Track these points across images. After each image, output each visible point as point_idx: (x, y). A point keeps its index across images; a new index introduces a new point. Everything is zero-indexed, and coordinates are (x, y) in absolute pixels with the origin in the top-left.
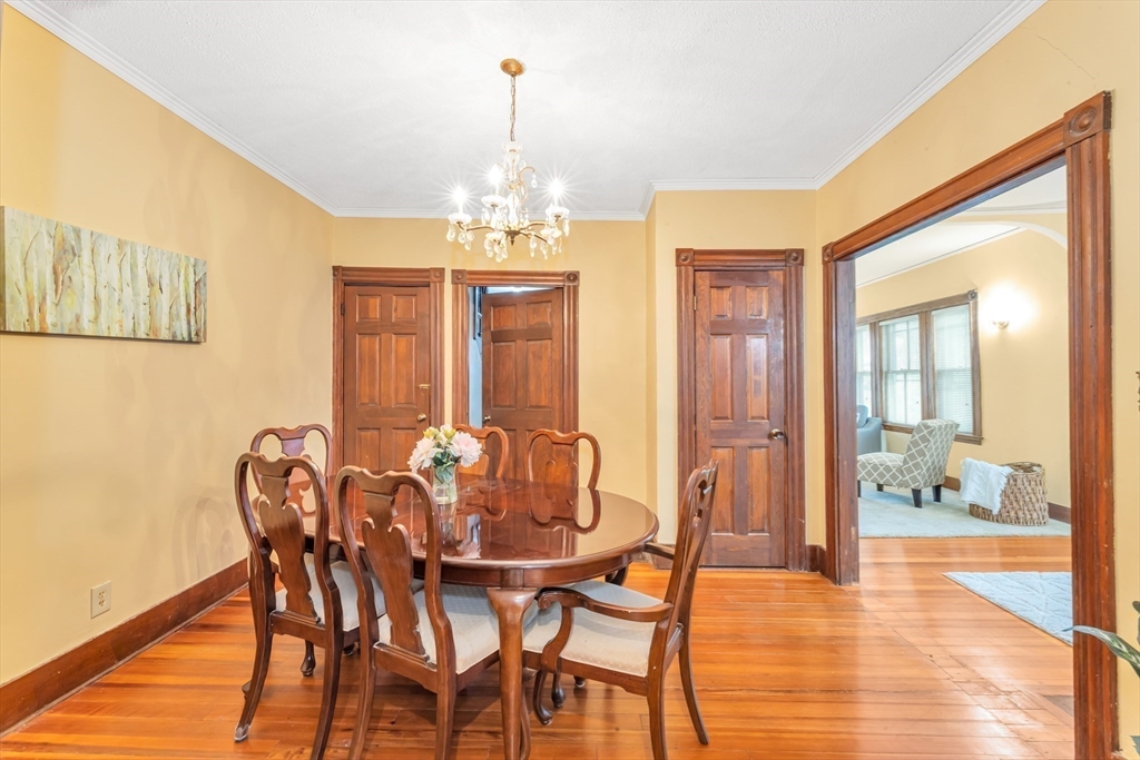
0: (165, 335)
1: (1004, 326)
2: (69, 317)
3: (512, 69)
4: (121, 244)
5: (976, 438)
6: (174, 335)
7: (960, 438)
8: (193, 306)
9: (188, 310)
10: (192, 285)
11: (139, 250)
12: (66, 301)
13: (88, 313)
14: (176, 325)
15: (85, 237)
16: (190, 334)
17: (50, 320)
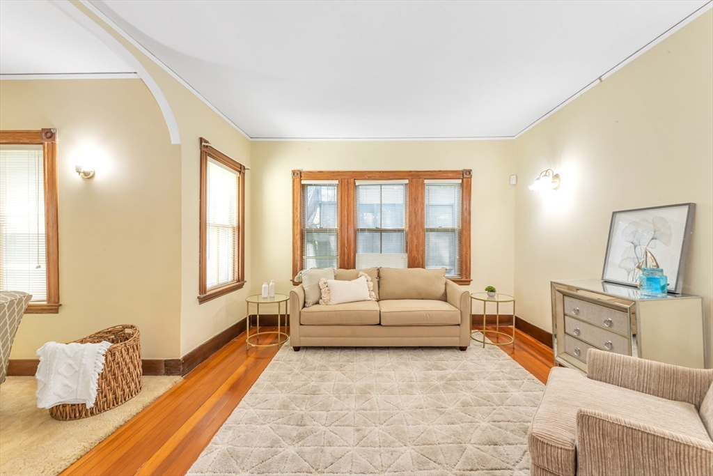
1: (88, 176)
5: (53, 306)
7: (32, 310)
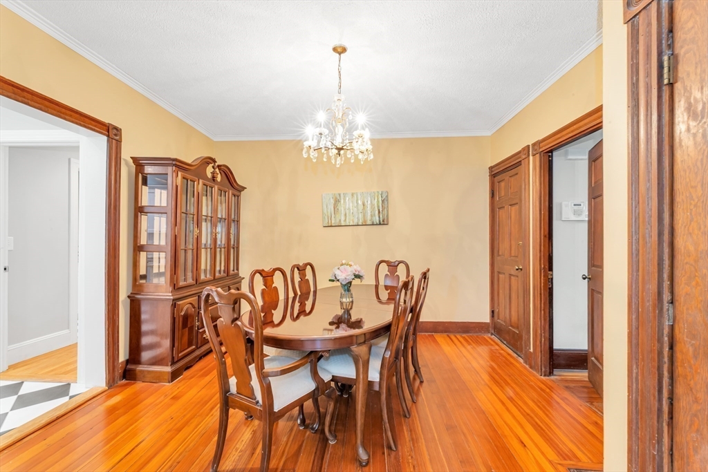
0: (369, 222)
2: (338, 221)
3: (340, 50)
4: (353, 195)
6: (373, 222)
8: (381, 210)
9: (379, 212)
10: (381, 202)
11: (359, 195)
12: (337, 216)
13: (343, 218)
14: (374, 218)
15: (342, 196)
16: (380, 221)
17: (333, 222)
